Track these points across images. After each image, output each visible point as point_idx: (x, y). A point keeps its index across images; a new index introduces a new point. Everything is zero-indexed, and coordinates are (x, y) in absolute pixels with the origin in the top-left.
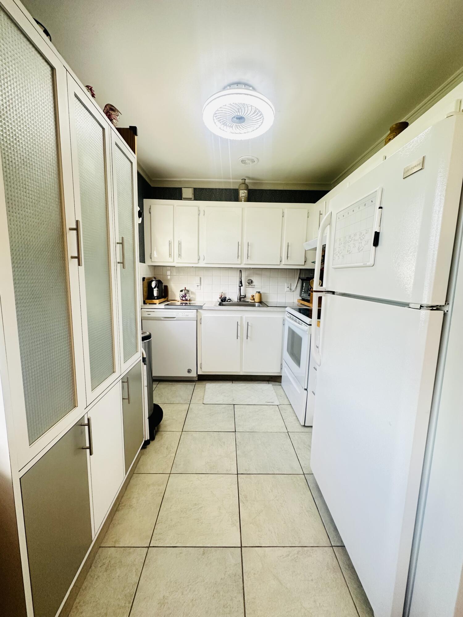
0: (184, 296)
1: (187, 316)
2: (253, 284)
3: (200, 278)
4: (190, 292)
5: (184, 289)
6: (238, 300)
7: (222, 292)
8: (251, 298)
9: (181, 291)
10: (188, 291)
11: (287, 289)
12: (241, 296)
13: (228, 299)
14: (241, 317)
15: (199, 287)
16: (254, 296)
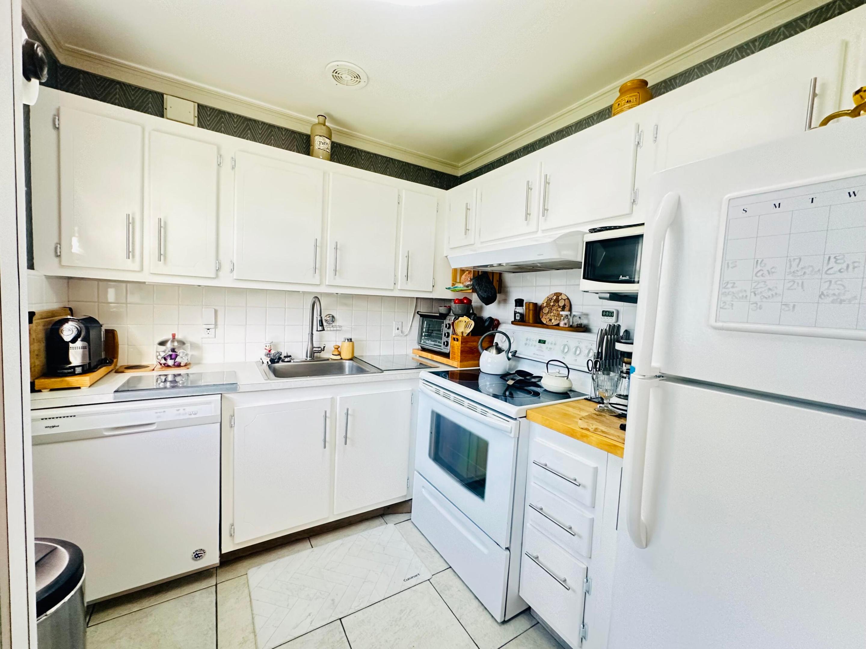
0: (171, 356)
1: (193, 416)
2: (337, 323)
3: (216, 312)
4: (188, 345)
5: (171, 337)
6: (307, 357)
7: (272, 342)
8: (334, 351)
9: (162, 343)
10: (182, 343)
11: (397, 331)
12: (314, 349)
13: (286, 355)
14: (332, 398)
15: (212, 331)
16: (339, 347)
